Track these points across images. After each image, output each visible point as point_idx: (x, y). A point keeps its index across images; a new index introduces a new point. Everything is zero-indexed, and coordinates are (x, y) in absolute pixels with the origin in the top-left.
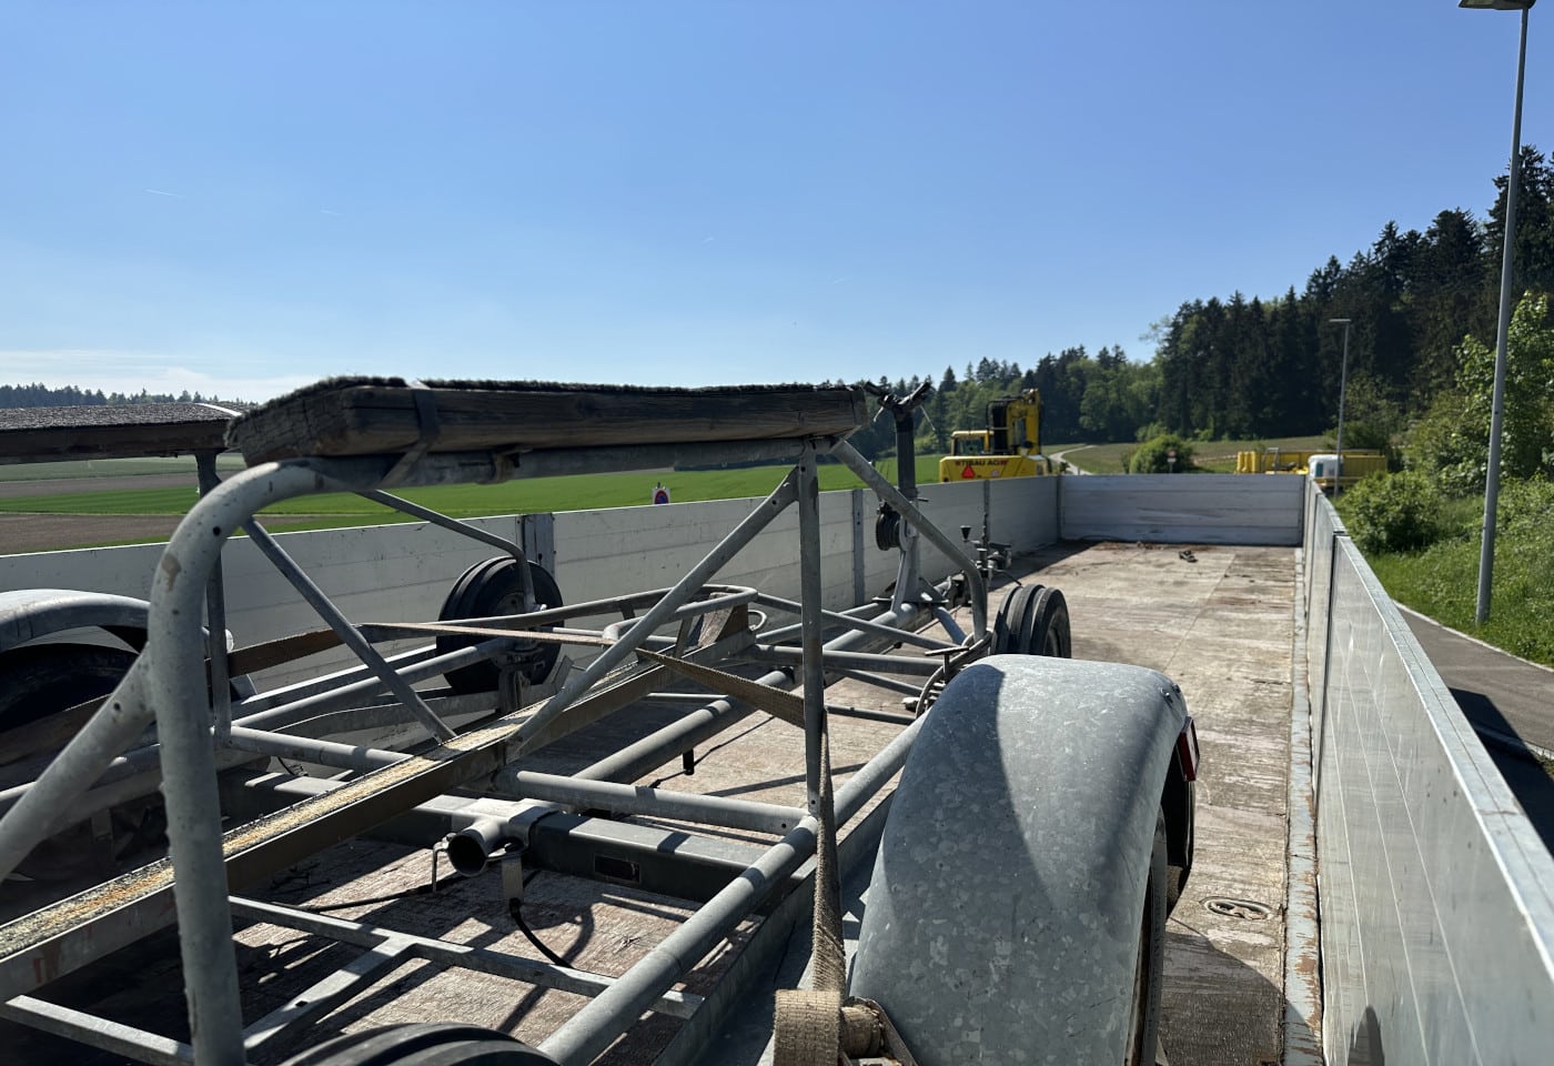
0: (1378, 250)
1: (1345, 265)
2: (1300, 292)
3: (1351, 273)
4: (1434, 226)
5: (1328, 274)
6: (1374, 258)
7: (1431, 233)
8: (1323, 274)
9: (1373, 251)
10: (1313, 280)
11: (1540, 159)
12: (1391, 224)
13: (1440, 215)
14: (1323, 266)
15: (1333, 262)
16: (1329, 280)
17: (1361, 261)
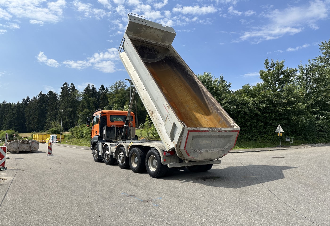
0: (38, 96)
1: (31, 98)
2: (21, 102)
3: (33, 100)
4: (48, 93)
5: (27, 99)
6: (38, 98)
7: (48, 95)
8: (26, 99)
9: (37, 96)
10: (23, 100)
11: (68, 85)
12: (41, 92)
13: (50, 91)
14: (26, 98)
15: (28, 97)
16: (27, 101)
17: (35, 98)
